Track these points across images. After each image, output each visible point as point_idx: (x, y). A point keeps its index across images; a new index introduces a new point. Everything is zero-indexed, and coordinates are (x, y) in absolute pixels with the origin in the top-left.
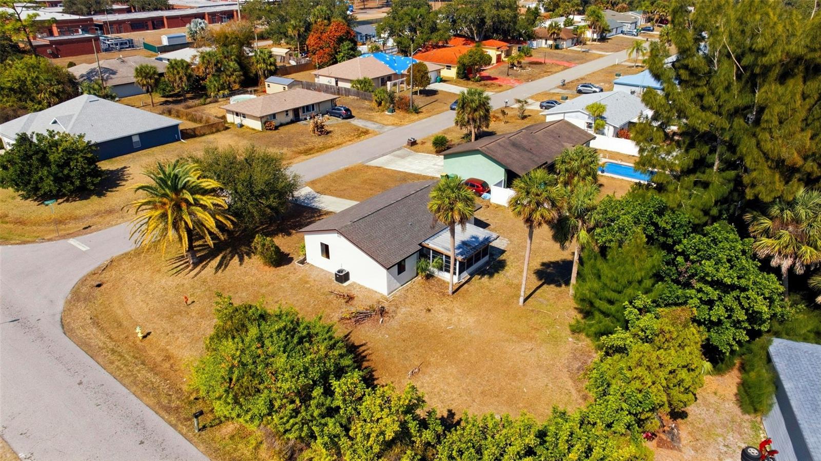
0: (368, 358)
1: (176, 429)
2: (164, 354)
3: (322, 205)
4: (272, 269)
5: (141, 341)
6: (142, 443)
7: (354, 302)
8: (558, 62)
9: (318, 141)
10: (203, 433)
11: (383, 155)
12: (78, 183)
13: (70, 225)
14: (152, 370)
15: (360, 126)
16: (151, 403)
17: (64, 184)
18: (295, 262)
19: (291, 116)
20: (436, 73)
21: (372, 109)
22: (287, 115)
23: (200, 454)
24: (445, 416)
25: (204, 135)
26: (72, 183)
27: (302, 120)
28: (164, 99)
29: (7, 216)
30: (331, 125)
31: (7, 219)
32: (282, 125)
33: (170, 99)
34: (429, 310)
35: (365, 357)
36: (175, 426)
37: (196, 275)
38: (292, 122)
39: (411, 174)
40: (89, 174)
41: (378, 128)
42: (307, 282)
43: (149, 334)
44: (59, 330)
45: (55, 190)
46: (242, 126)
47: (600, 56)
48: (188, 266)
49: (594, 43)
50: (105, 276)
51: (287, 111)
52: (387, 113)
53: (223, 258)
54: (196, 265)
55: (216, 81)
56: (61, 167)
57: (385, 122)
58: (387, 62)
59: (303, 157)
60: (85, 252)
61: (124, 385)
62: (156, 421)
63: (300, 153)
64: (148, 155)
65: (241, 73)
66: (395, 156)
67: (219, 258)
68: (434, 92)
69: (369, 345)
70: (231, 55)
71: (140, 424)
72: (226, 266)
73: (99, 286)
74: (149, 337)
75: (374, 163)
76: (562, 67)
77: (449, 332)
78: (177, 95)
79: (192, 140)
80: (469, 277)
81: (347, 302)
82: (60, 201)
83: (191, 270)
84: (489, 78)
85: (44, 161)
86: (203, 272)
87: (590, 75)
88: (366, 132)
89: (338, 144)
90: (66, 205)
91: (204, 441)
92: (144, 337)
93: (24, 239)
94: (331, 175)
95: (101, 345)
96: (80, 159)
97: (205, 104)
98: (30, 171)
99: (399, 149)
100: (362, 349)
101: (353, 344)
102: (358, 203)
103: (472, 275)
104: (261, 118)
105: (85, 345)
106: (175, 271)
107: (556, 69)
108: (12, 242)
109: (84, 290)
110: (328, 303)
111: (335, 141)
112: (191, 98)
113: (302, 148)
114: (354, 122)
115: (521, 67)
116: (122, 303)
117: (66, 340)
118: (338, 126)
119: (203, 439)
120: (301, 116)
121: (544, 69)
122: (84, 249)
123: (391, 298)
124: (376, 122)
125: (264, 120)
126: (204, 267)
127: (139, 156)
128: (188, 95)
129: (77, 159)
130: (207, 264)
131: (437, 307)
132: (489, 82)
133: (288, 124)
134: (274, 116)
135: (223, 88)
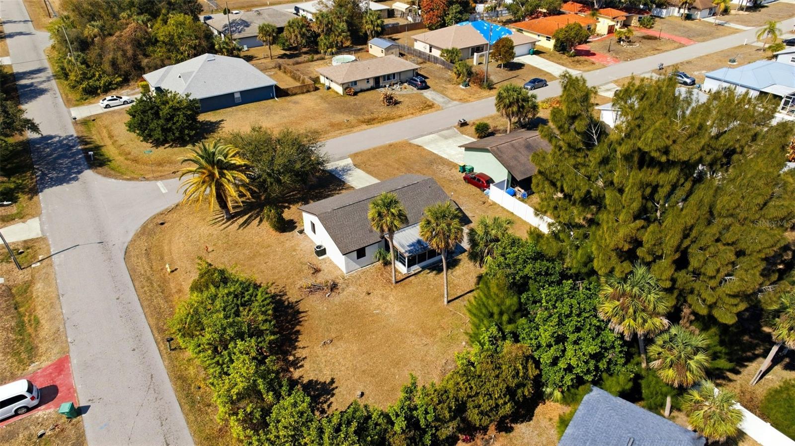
0: (302, 323)
1: (157, 346)
2: (178, 287)
3: (350, 179)
4: (278, 233)
5: (169, 274)
6: (134, 350)
7: (320, 275)
8: (676, 39)
9: (385, 110)
10: (173, 352)
11: (431, 133)
12: (177, 134)
13: (166, 168)
14: (165, 298)
15: (430, 98)
16: (152, 323)
17: (168, 134)
18: (296, 230)
19: (372, 83)
20: (530, 45)
21: (449, 81)
22: (368, 82)
23: (163, 367)
24: (327, 382)
25: (295, 94)
26: (174, 134)
27: (382, 87)
28: (283, 52)
29: (129, 154)
30: (403, 96)
31: (129, 157)
32: (362, 91)
33: (288, 53)
34: (369, 294)
35: (301, 322)
36: (157, 343)
37: (225, 228)
38: (372, 89)
39: (441, 158)
40: (187, 128)
41: (444, 102)
42: (295, 250)
43: (176, 269)
44: (122, 255)
45: (162, 138)
46: (329, 88)
47: (736, 31)
48: (223, 220)
49: (741, 12)
50: (169, 217)
51: (368, 79)
52: (461, 86)
53: (250, 217)
54: (228, 219)
55: (326, 39)
56: (168, 120)
57: (454, 97)
58: (482, 31)
59: (364, 126)
60: (163, 194)
61: (142, 306)
62: (148, 337)
63: (363, 122)
64: (244, 110)
65: (349, 33)
66: (440, 135)
67: (247, 216)
68: (520, 66)
69: (309, 313)
70: (343, 16)
71: (138, 337)
72: (248, 225)
73: (162, 224)
74: (175, 272)
75: (417, 141)
76: (676, 45)
77: (373, 315)
78: (295, 49)
79: (283, 99)
80: (420, 269)
81: (313, 273)
82: (167, 145)
83: (224, 224)
84: (588, 53)
85: (157, 115)
86: (230, 227)
87: (701, 58)
88: (431, 106)
89: (401, 116)
90: (169, 149)
91: (170, 359)
92: (172, 271)
93: (133, 175)
94: (375, 149)
95: (142, 272)
96: (181, 116)
97: (312, 61)
98: (148, 121)
99: (448, 129)
100: (302, 315)
101: (298, 310)
102: (379, 181)
103: (424, 268)
104: (343, 84)
105: (132, 272)
106: (214, 222)
107: (669, 46)
108: (125, 177)
109: (150, 226)
110: (300, 271)
111: (399, 113)
112: (305, 53)
113: (367, 117)
114: (427, 94)
115: (630, 42)
116: (170, 242)
117: (123, 264)
118: (410, 97)
119: (170, 357)
120: (381, 83)
121: (655, 46)
122: (164, 191)
123: (347, 276)
124: (446, 96)
125: (345, 86)
126: (233, 223)
127: (237, 110)
128: (304, 50)
129: (179, 115)
130: (236, 220)
131: (378, 291)
132: (582, 58)
133: (368, 90)
134: (355, 83)
135: (332, 47)
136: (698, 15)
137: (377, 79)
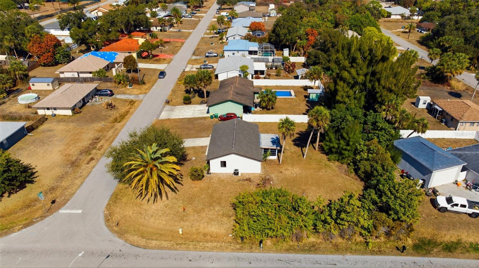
1: (254, 253)
4: (200, 181)
7: (252, 180)
8: (175, 40)
9: (114, 113)
10: (264, 248)
11: (161, 112)
15: (124, 98)
18: (206, 175)
19: (82, 102)
23: (275, 254)
25: (38, 127)
27: (87, 103)
32: (80, 108)
34: (281, 172)
36: (251, 252)
38: (83, 105)
41: (135, 97)
42: (223, 181)
46: (55, 115)
47: (189, 33)
52: (129, 87)
57: (134, 93)
58: (101, 57)
60: (83, 213)
66: (167, 111)
73: (118, 224)
75: (162, 118)
76: (180, 43)
79: (35, 132)
84: (154, 56)
88: (132, 102)
89: (127, 112)
99: (164, 107)
110: (243, 185)
111: (123, 111)
114: (117, 97)
115: (162, 46)
120: (86, 100)
121: (173, 45)
124: (129, 94)
125: (72, 109)
132: (157, 58)
136: (167, 28)
137: (83, 99)
